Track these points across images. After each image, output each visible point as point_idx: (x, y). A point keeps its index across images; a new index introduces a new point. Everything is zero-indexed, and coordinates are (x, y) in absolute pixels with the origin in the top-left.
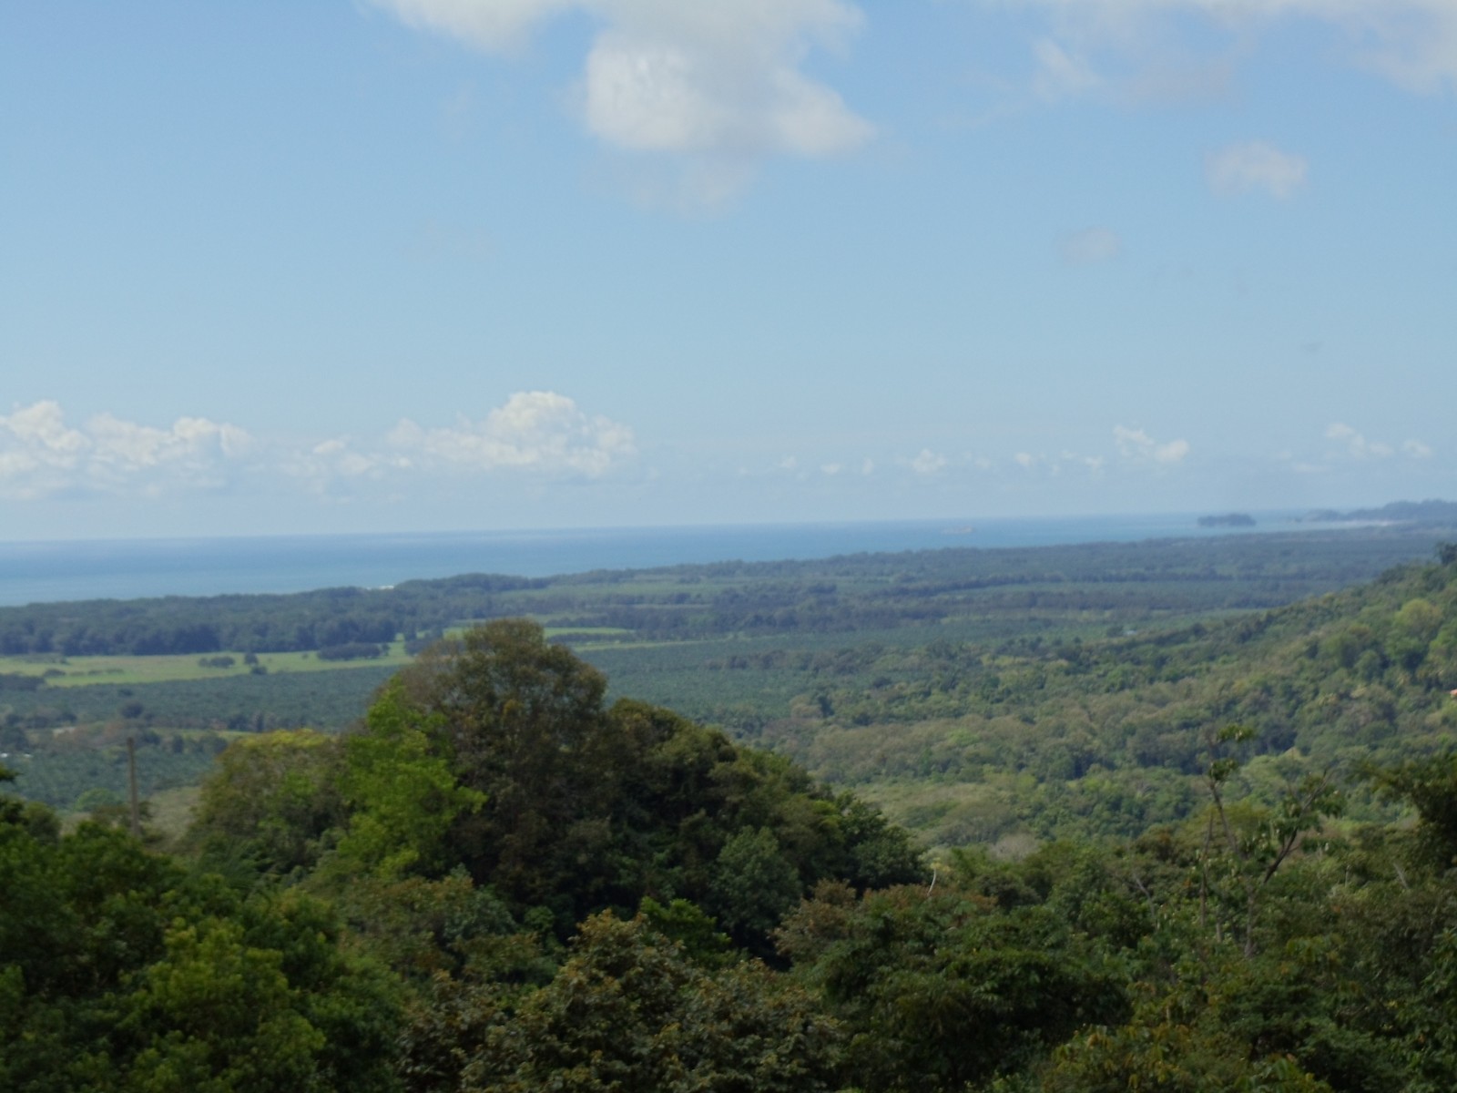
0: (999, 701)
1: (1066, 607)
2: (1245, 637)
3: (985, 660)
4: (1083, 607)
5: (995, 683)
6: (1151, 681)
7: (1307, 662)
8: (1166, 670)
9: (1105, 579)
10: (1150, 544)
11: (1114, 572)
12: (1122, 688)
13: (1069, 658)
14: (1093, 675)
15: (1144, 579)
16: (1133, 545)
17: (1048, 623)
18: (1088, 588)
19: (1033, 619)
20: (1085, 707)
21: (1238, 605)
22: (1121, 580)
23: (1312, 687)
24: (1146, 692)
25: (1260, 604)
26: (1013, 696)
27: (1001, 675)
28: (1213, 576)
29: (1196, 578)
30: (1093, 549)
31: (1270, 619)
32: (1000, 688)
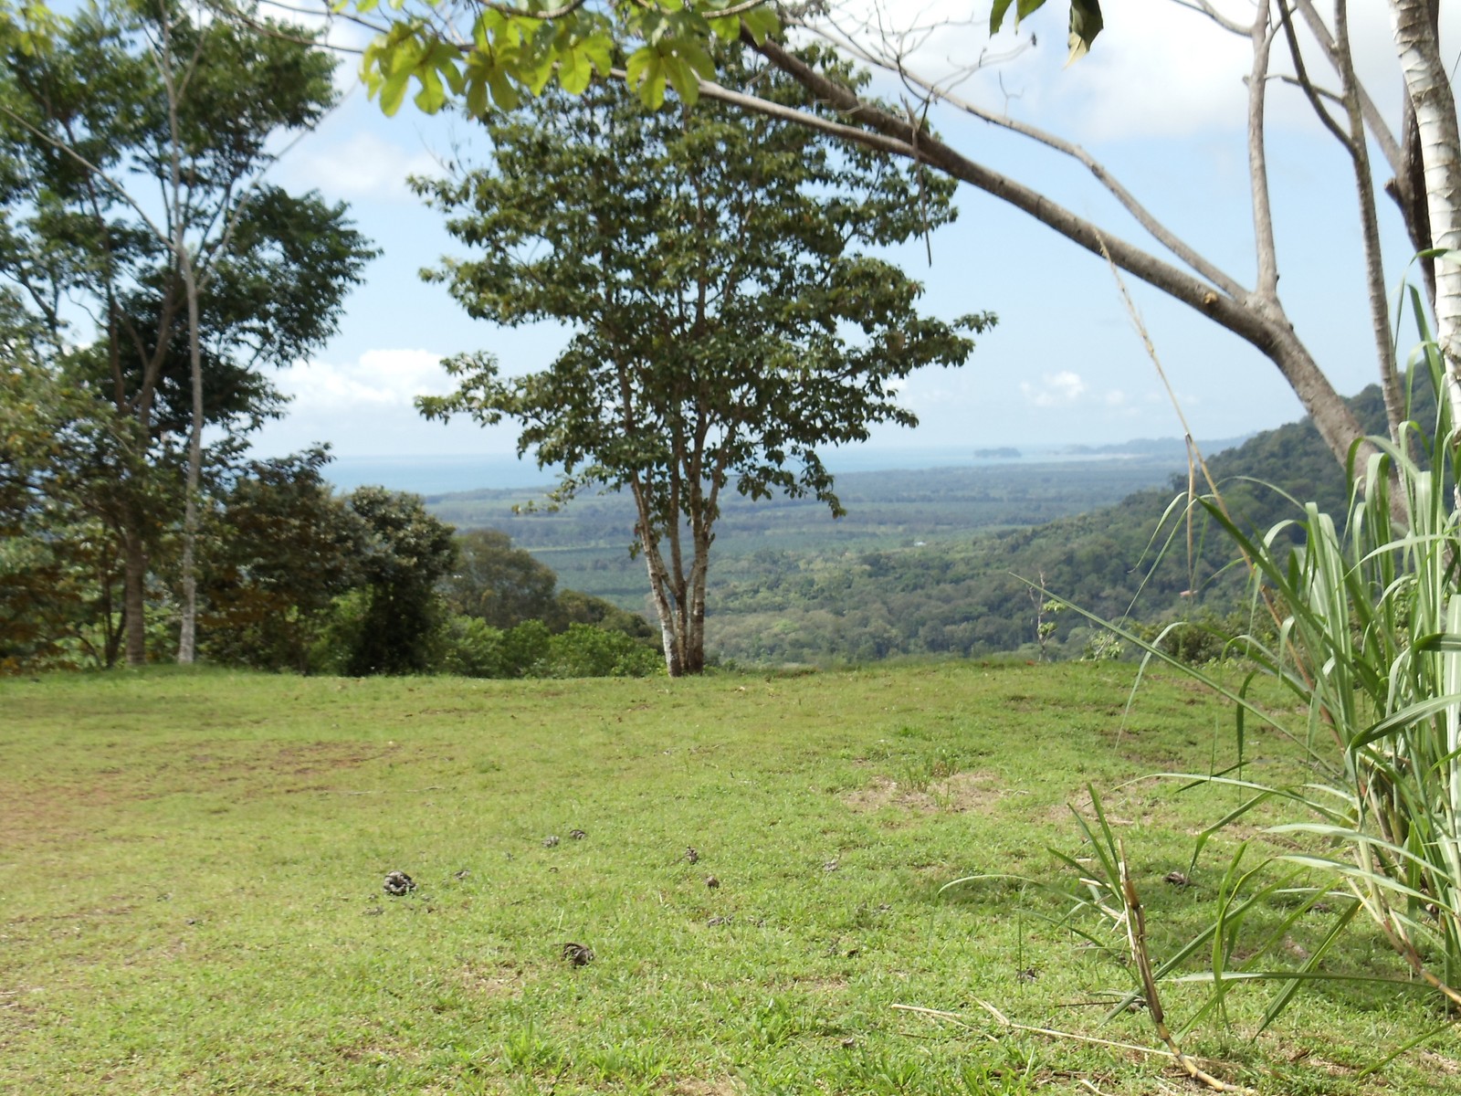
0: (814, 598)
1: (866, 522)
2: (1014, 548)
3: (802, 565)
4: (881, 523)
5: (811, 583)
6: (938, 583)
7: (1066, 569)
8: (950, 574)
9: (898, 500)
10: (936, 472)
11: (905, 494)
12: (915, 588)
13: (871, 564)
14: (890, 578)
15: (930, 500)
16: (922, 472)
17: (852, 535)
18: (884, 507)
19: (839, 532)
20: (884, 603)
21: (1007, 522)
22: (912, 501)
23: (1069, 588)
24: (935, 592)
25: (1025, 522)
26: (826, 594)
27: (816, 577)
28: (987, 498)
29: (974, 499)
30: (888, 475)
31: (1035, 534)
32: (815, 587)
